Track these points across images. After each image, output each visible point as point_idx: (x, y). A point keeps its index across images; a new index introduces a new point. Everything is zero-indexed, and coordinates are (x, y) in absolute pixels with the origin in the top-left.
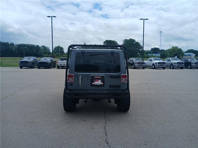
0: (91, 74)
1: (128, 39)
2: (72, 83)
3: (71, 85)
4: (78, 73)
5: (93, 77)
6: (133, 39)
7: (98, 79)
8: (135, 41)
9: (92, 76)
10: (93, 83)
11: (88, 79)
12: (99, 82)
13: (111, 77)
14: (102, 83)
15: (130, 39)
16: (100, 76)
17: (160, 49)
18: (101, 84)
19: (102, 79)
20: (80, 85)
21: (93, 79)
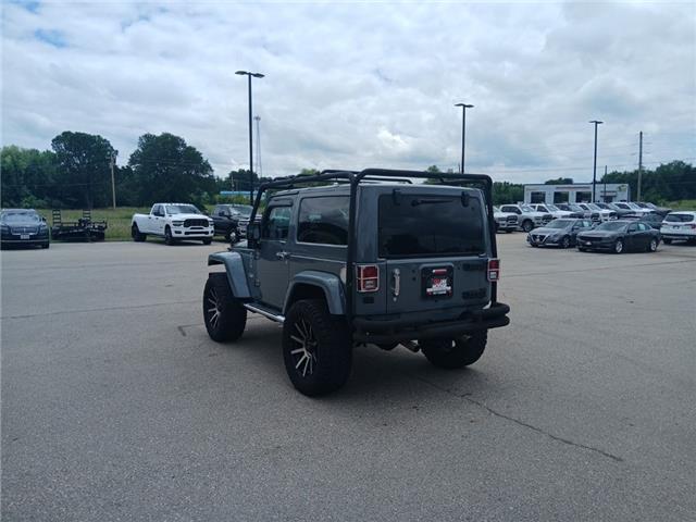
0: (421, 263)
1: (159, 134)
2: (370, 295)
3: (368, 299)
4: (389, 262)
5: (427, 271)
6: (175, 134)
7: (440, 276)
8: (184, 145)
9: (424, 269)
10: (429, 290)
11: (414, 279)
12: (441, 287)
13: (467, 267)
14: (449, 288)
15: (166, 136)
16: (444, 267)
17: (259, 177)
18: (447, 292)
19: (449, 275)
20: (395, 299)
21: (428, 277)
